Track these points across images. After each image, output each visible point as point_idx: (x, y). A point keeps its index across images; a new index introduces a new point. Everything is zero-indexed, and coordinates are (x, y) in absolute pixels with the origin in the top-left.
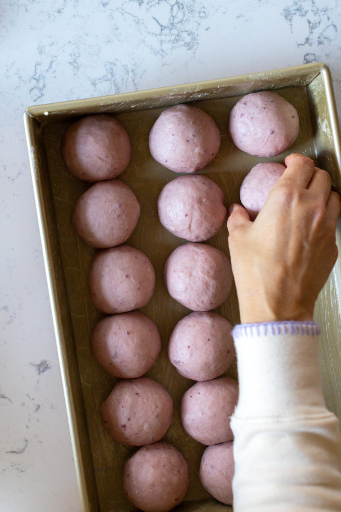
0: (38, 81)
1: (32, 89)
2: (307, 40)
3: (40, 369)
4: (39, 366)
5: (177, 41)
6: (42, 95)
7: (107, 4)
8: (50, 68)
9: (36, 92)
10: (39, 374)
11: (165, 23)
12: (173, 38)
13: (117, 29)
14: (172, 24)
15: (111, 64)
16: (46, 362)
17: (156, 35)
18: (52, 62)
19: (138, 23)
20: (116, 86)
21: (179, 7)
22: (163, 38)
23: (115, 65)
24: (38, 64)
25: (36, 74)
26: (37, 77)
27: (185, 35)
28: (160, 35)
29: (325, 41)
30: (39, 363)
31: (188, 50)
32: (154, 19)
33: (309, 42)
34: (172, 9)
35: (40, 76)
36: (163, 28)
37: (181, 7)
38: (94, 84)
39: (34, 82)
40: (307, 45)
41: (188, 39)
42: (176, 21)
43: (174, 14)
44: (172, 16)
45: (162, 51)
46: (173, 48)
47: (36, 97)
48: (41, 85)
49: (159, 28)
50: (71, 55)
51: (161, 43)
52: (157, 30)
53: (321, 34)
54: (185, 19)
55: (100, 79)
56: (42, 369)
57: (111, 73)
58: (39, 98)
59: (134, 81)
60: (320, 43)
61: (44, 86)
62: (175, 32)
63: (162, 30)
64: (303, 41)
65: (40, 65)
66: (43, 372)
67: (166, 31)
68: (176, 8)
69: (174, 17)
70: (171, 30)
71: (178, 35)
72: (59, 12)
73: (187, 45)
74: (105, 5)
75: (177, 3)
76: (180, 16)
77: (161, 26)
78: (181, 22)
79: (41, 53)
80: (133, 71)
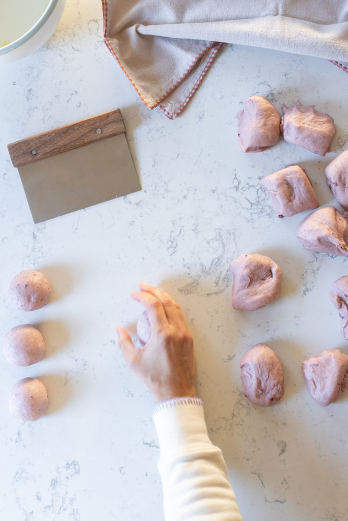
0: (172, 242)
1: (169, 248)
5: (262, 212)
6: (176, 251)
7: (215, 190)
8: (180, 233)
9: (171, 249)
11: (253, 201)
12: (259, 210)
13: (222, 207)
14: (258, 202)
15: (219, 229)
17: (248, 209)
18: (181, 230)
19: (236, 202)
20: (222, 243)
21: (262, 190)
22: (252, 211)
23: (222, 230)
25: (171, 238)
26: (172, 240)
27: (266, 208)
28: (251, 209)
31: (269, 218)
32: (246, 199)
34: (257, 192)
35: (173, 239)
36: (252, 204)
38: (209, 243)
39: (170, 243)
41: (269, 211)
42: (261, 199)
43: (259, 195)
44: (258, 196)
45: (252, 219)
46: (259, 217)
47: (172, 253)
48: (174, 245)
49: (250, 204)
50: (193, 225)
51: (251, 214)
52: (248, 206)
54: (266, 198)
55: (212, 239)
57: (220, 236)
58: (173, 253)
59: (234, 240)
61: (177, 246)
62: (260, 206)
63: (251, 206)
67: (254, 207)
68: (260, 191)
69: (259, 197)
70: (257, 205)
71: (262, 209)
72: (185, 197)
73: (268, 214)
74: (213, 191)
75: (261, 188)
76: (263, 196)
77: (251, 203)
78: (264, 200)
79: (174, 224)
80: (233, 233)
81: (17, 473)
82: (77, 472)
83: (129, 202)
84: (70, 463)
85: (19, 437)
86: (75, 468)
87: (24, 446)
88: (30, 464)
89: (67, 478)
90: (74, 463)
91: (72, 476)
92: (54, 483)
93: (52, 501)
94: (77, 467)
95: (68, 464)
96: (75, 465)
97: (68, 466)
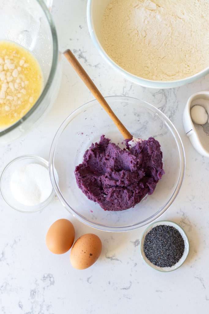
0: (125, 96)
3: (135, 244)
4: (135, 243)
8: (131, 89)
10: (135, 246)
16: (138, 240)
18: (132, 86)
20: (165, 95)
24: (124, 87)
25: (124, 92)
30: (135, 241)
35: (126, 93)
38: (154, 96)
55: (157, 93)
56: (136, 244)
58: (126, 105)
59: (174, 92)
65: (125, 87)
66: (137, 245)
81: (2, 287)
82: (52, 283)
83: (89, 65)
84: (46, 276)
85: (3, 256)
86: (50, 280)
87: (8, 264)
88: (12, 279)
89: (44, 288)
90: (50, 276)
91: (48, 286)
92: (33, 293)
93: (32, 308)
94: (52, 279)
95: (44, 277)
96: (51, 277)
97: (44, 278)
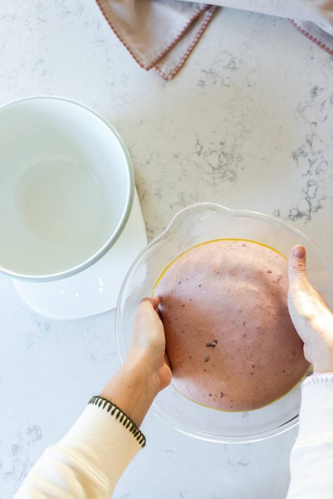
2: (309, 172)
5: (224, 177)
7: (178, 156)
11: (215, 165)
12: (221, 175)
13: (185, 171)
14: (220, 166)
15: (182, 193)
17: (210, 174)
19: (198, 167)
21: (224, 155)
22: (214, 175)
23: (184, 194)
27: (228, 173)
28: (213, 173)
29: (321, 172)
31: (231, 182)
32: (209, 164)
33: (310, 173)
34: (219, 157)
36: (214, 169)
37: (225, 155)
38: (171, 207)
40: (309, 176)
41: (231, 175)
42: (223, 164)
43: (221, 160)
45: (214, 183)
46: (221, 181)
49: (212, 169)
50: (156, 189)
51: (214, 178)
52: (211, 170)
53: (318, 167)
54: (228, 163)
55: (175, 203)
57: (182, 200)
60: (317, 173)
62: (222, 171)
63: (214, 170)
64: (306, 172)
67: (216, 171)
68: (222, 156)
69: (221, 162)
70: (219, 170)
71: (224, 173)
72: (148, 162)
73: (230, 179)
74: (176, 156)
75: (223, 153)
76: (225, 161)
77: (213, 168)
78: (226, 164)
80: (196, 197)
82: (39, 437)
84: (31, 428)
86: (37, 434)
89: (29, 443)
90: (36, 428)
91: (34, 441)
92: (16, 449)
93: (13, 468)
94: (39, 433)
95: (29, 429)
96: (37, 430)
97: (30, 431)
